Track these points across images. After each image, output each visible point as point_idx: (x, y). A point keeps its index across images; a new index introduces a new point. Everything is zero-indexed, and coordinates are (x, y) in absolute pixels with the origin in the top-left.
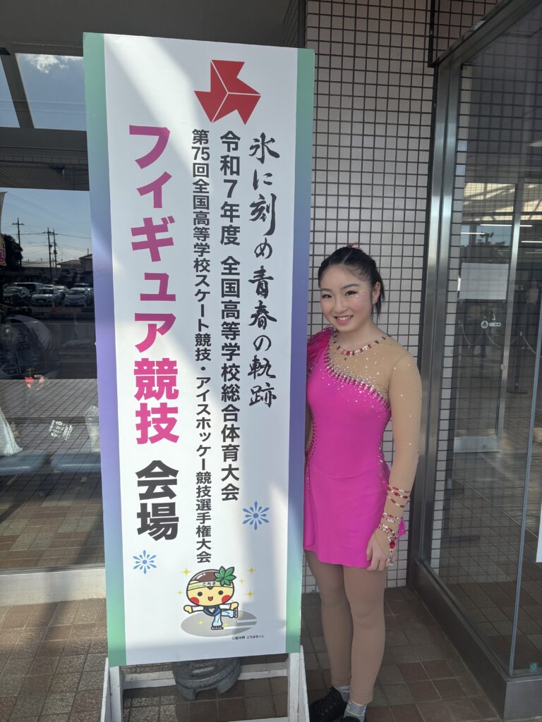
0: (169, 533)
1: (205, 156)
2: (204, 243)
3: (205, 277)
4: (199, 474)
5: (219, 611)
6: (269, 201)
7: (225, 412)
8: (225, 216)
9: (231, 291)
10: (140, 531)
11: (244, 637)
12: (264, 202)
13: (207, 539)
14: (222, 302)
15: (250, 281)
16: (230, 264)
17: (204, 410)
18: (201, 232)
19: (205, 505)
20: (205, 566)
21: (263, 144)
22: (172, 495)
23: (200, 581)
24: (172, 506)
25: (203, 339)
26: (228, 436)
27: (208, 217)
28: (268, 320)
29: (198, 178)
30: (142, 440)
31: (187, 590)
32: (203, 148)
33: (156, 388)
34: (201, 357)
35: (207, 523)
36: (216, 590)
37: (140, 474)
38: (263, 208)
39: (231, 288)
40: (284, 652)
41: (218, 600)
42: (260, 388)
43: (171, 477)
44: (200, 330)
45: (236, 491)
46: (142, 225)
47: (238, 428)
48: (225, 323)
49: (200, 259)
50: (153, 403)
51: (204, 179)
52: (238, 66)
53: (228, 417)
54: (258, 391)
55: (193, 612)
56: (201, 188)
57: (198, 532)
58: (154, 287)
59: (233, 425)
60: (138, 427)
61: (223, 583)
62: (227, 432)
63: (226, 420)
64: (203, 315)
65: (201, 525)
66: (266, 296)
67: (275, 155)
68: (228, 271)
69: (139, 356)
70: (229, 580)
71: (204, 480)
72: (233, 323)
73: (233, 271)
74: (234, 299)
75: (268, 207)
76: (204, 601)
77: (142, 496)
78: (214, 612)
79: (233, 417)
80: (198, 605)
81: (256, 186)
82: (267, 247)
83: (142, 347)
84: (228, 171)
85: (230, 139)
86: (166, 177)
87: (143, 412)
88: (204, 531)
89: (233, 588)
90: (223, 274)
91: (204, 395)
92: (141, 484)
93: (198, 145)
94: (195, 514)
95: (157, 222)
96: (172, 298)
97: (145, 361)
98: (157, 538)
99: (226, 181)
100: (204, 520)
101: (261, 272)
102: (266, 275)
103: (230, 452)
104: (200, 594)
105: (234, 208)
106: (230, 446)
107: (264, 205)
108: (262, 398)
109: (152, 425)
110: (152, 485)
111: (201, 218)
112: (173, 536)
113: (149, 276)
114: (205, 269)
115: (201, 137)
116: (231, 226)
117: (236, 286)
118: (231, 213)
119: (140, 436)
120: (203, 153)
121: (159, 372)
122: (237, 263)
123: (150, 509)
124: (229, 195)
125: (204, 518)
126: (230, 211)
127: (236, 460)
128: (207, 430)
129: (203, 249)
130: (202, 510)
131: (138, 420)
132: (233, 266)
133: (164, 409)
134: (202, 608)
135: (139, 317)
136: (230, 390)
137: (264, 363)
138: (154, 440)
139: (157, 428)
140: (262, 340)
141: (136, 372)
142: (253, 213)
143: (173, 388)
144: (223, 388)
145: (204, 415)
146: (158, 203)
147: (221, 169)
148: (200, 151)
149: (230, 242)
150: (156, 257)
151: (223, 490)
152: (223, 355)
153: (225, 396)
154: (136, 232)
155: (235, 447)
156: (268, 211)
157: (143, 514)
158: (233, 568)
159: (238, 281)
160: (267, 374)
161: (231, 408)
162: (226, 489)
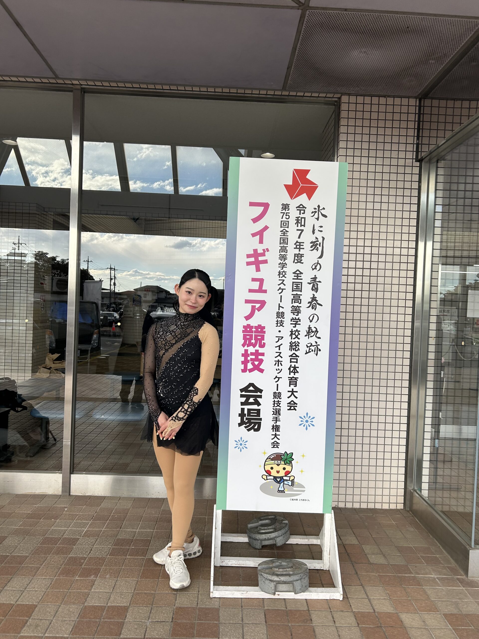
0: (256, 427)
1: (287, 217)
2: (284, 262)
3: (284, 280)
4: (275, 393)
5: (283, 480)
6: (320, 240)
7: (291, 357)
8: (296, 248)
9: (297, 289)
10: (240, 425)
11: (297, 500)
12: (318, 241)
13: (278, 433)
14: (292, 295)
15: (308, 283)
16: (298, 274)
17: (279, 355)
18: (283, 257)
19: (277, 412)
20: (276, 451)
21: (319, 210)
22: (259, 404)
23: (272, 460)
24: (259, 411)
25: (280, 315)
26: (292, 372)
27: (287, 248)
28: (317, 305)
29: (283, 229)
30: (244, 371)
31: (265, 465)
32: (287, 213)
33: (253, 341)
34: (279, 325)
35: (278, 423)
36: (282, 466)
37: (242, 390)
38: (317, 244)
39: (297, 287)
40: (321, 512)
41: (282, 474)
42: (312, 344)
43: (259, 394)
44: (279, 310)
45: (296, 405)
46: (252, 252)
47: (298, 367)
48: (293, 306)
49: (281, 271)
50: (251, 349)
51: (286, 229)
52: (307, 171)
53: (292, 360)
54: (310, 346)
55: (267, 479)
56: (284, 234)
57: (273, 428)
58: (256, 285)
59: (295, 365)
60: (243, 363)
61: (286, 462)
62: (292, 369)
63: (291, 362)
64: (281, 302)
65: (275, 425)
66: (317, 292)
67: (325, 216)
68: (296, 278)
69: (246, 323)
70: (290, 461)
71: (277, 397)
72: (298, 306)
73: (299, 278)
74: (299, 293)
75: (320, 244)
76: (274, 473)
77: (242, 404)
78: (280, 481)
79: (295, 360)
80: (270, 476)
81: (313, 233)
82: (318, 265)
83: (247, 318)
84: (299, 225)
85: (301, 208)
86: (266, 228)
87: (245, 355)
88: (276, 428)
89: (292, 466)
90: (293, 279)
91: (279, 346)
92: (242, 396)
93: (284, 211)
94: (271, 417)
95: (260, 251)
96: (265, 291)
97: (249, 326)
98: (249, 430)
99: (297, 230)
100: (276, 421)
101: (315, 278)
102: (317, 280)
103: (293, 381)
104: (272, 468)
105: (301, 244)
106: (293, 377)
107: (318, 243)
108: (312, 350)
109: (250, 362)
110: (248, 397)
111: (284, 249)
112: (258, 430)
113: (254, 280)
114: (284, 276)
115: (286, 207)
116: (299, 254)
117: (300, 286)
118: (300, 247)
119: (243, 368)
120: (286, 215)
121: (255, 332)
122: (301, 273)
123: (246, 412)
124: (299, 237)
125: (276, 420)
126: (299, 245)
127: (296, 386)
128: (280, 367)
129: (283, 265)
130: (276, 415)
131: (243, 359)
132: (299, 275)
133: (257, 353)
134: (272, 478)
135: (247, 301)
136: (294, 345)
137: (314, 330)
138: (251, 371)
139: (253, 364)
140: (314, 316)
141: (243, 332)
142: (311, 247)
143: (263, 341)
144: (290, 343)
145: (279, 358)
146: (261, 242)
147: (296, 224)
148: (285, 214)
149: (298, 262)
150: (258, 270)
151: (288, 404)
152: (291, 324)
153: (291, 348)
154: (249, 256)
155: (296, 379)
156: (320, 246)
157: (242, 415)
158: (292, 453)
159: (301, 283)
160: (316, 337)
161: (294, 355)
162: (289, 403)
